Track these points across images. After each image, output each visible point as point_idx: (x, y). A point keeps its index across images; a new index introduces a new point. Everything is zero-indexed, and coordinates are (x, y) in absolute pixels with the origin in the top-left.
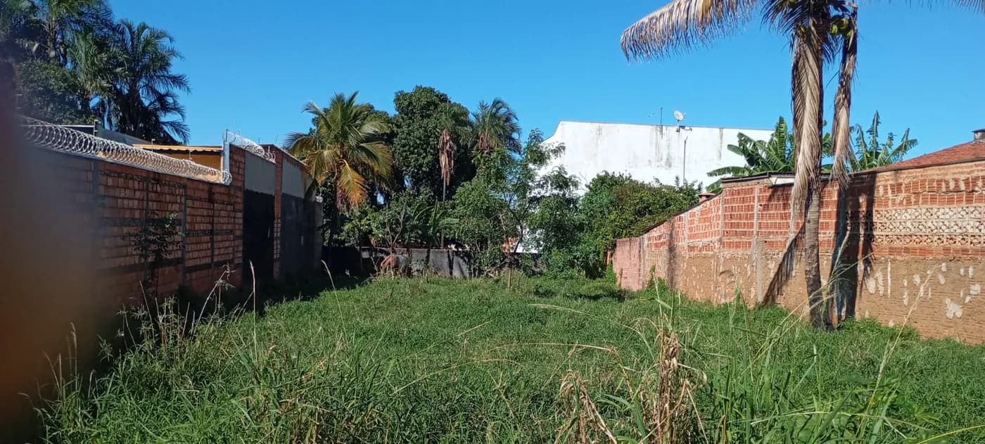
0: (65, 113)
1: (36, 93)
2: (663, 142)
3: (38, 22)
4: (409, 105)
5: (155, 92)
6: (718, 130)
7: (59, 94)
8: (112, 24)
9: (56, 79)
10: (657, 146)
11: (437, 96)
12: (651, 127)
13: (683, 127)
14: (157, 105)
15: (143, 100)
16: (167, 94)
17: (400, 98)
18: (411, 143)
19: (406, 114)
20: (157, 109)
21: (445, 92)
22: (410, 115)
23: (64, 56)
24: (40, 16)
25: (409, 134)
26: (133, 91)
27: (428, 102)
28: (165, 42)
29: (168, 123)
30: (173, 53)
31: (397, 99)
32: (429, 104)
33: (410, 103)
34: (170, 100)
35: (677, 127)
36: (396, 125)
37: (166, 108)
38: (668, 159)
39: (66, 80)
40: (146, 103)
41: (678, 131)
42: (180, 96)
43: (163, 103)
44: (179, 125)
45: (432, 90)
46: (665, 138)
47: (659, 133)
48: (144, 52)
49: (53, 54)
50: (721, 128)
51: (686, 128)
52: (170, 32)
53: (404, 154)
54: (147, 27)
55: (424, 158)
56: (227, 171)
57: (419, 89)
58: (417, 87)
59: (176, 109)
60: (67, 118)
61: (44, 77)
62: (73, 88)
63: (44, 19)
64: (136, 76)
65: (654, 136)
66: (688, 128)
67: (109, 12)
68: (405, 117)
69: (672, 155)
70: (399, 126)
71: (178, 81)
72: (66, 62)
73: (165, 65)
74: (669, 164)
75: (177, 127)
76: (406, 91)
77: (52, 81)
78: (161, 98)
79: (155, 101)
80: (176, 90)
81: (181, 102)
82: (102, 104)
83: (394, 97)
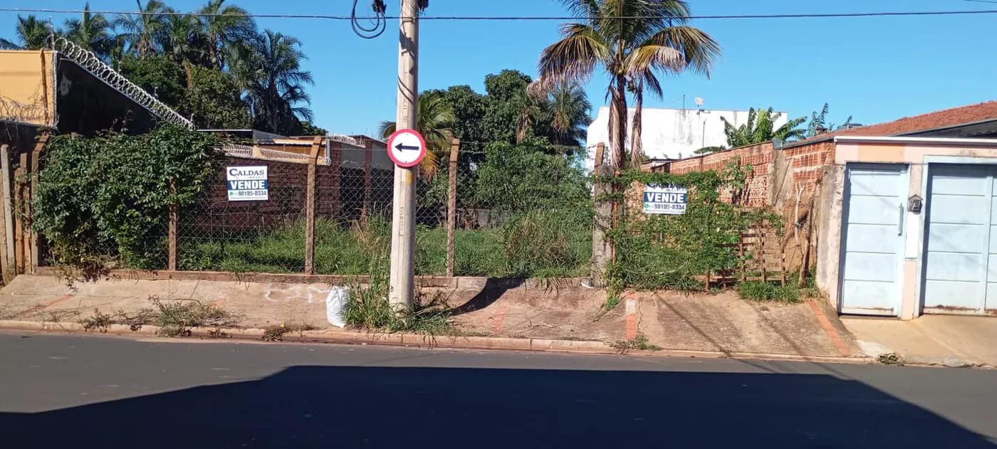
0: (224, 107)
1: (203, 92)
2: (685, 124)
3: (204, 35)
4: (496, 87)
5: (287, 85)
6: (732, 113)
7: (220, 92)
8: (256, 34)
9: (218, 81)
10: (681, 128)
11: (522, 78)
12: (676, 111)
13: (703, 111)
14: (289, 95)
15: (279, 92)
16: (296, 87)
17: (489, 80)
18: (496, 120)
19: (495, 95)
20: (289, 99)
21: (528, 75)
22: (497, 95)
23: (222, 61)
24: (204, 31)
25: (494, 113)
26: (272, 85)
27: (511, 84)
28: (295, 47)
29: (297, 109)
30: (301, 55)
31: (487, 82)
32: (513, 86)
33: (497, 85)
34: (298, 91)
35: (697, 111)
36: (484, 105)
37: (295, 97)
38: (689, 137)
39: (224, 83)
40: (281, 94)
41: (698, 114)
42: (306, 87)
43: (294, 94)
44: (306, 110)
45: (517, 73)
46: (687, 119)
47: (682, 116)
48: (279, 56)
49: (214, 60)
50: (735, 111)
51: (705, 111)
52: (299, 38)
53: (491, 129)
54: (282, 36)
55: (506, 133)
56: (328, 157)
57: (505, 71)
58: (503, 71)
59: (304, 97)
60: (225, 110)
61: (209, 80)
62: (230, 87)
63: (208, 33)
64: (274, 75)
65: (678, 119)
66: (707, 111)
67: (254, 25)
68: (493, 97)
69: (694, 134)
70: (487, 106)
71: (305, 76)
72: (223, 65)
73: (295, 66)
74: (690, 141)
75: (303, 111)
76: (495, 74)
77: (215, 83)
78: (292, 90)
79: (288, 92)
80: (303, 84)
81: (306, 92)
82: (248, 97)
83: (484, 79)
